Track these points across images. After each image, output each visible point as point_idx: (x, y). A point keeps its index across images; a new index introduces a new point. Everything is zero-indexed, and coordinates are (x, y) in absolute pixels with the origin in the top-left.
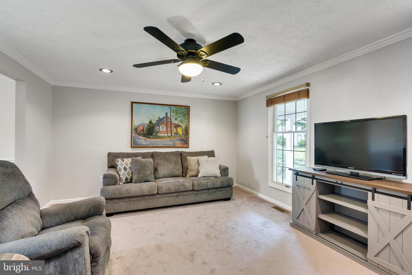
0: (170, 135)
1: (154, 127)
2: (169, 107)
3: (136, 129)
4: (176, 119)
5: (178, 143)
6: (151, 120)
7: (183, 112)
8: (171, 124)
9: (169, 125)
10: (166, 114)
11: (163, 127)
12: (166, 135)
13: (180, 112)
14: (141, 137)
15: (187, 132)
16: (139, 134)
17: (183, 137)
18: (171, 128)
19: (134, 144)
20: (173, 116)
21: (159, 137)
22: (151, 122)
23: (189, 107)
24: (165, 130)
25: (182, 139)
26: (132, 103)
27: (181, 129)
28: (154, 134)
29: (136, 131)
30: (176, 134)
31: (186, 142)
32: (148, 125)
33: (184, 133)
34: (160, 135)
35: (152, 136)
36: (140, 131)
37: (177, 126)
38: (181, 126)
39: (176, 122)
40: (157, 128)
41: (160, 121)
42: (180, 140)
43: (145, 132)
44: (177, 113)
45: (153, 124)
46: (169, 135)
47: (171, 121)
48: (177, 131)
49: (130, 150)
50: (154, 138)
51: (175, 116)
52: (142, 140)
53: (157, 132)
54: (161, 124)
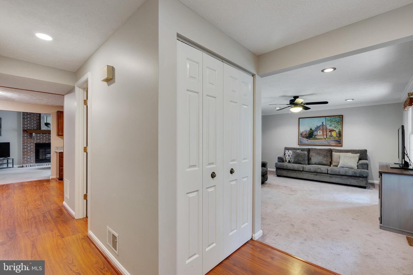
0: (326, 137)
1: (313, 132)
2: (325, 118)
3: (301, 134)
4: (330, 126)
5: (333, 143)
6: (311, 128)
7: (337, 120)
8: (326, 130)
9: (325, 131)
10: (323, 123)
11: (320, 132)
12: (322, 137)
13: (334, 120)
14: (304, 139)
15: (340, 134)
16: (304, 137)
17: (337, 139)
18: (326, 132)
19: (300, 143)
20: (328, 124)
21: (317, 139)
22: (311, 129)
23: (342, 116)
24: (321, 134)
25: (336, 140)
26: (299, 118)
27: (335, 133)
28: (313, 137)
29: (301, 135)
30: (331, 136)
31: (339, 142)
32: (309, 131)
33: (338, 135)
34: (318, 137)
35: (312, 138)
36: (304, 135)
37: (331, 131)
38: (335, 131)
39: (331, 128)
40: (315, 133)
41: (318, 128)
42: (334, 141)
43: (307, 136)
44: (331, 121)
45: (312, 130)
46: (324, 137)
47: (326, 128)
48: (331, 134)
49: (298, 147)
50: (313, 139)
51: (329, 124)
52: (305, 141)
53: (315, 135)
54: (319, 130)
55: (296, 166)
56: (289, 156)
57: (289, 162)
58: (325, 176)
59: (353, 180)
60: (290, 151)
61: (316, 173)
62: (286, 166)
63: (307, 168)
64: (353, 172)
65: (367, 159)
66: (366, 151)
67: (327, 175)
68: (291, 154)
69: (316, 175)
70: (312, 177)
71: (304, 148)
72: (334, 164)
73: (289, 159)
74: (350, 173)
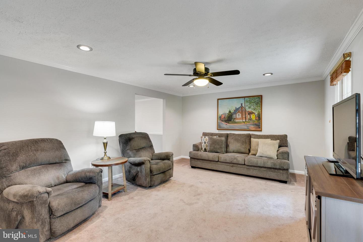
0: (245, 120)
1: (232, 115)
2: (244, 98)
3: (220, 117)
4: (249, 108)
5: (252, 127)
6: (230, 110)
7: (256, 101)
8: (245, 112)
9: (244, 113)
10: (242, 104)
11: (239, 115)
12: (241, 121)
13: (253, 101)
14: (223, 123)
15: (259, 117)
16: (222, 121)
17: (256, 122)
18: (245, 115)
19: (219, 128)
20: (247, 106)
21: (236, 123)
22: (230, 112)
23: (261, 96)
24: (240, 117)
25: (255, 124)
26: (218, 99)
27: (254, 116)
28: (232, 120)
29: (220, 118)
30: (250, 120)
31: (258, 126)
32: (228, 114)
33: (257, 118)
34: (237, 121)
35: (231, 122)
36: (223, 118)
37: (250, 113)
38: (254, 113)
39: (250, 110)
40: (234, 116)
41: (237, 110)
42: (253, 125)
43: (226, 119)
44: (250, 102)
45: (231, 113)
46: (243, 121)
47: (245, 110)
48: (250, 117)
49: (217, 132)
50: (232, 123)
51: (248, 105)
52: (224, 125)
53: (234, 119)
54: (238, 113)
55: (211, 155)
56: (205, 143)
57: (205, 150)
58: (242, 167)
59: (272, 173)
60: (206, 137)
61: (232, 165)
62: (200, 155)
63: (222, 158)
64: (273, 163)
65: (287, 146)
66: (286, 136)
67: (244, 166)
68: (207, 141)
69: (232, 166)
70: (227, 168)
71: (223, 134)
72: (252, 152)
73: (205, 147)
74: (269, 164)
